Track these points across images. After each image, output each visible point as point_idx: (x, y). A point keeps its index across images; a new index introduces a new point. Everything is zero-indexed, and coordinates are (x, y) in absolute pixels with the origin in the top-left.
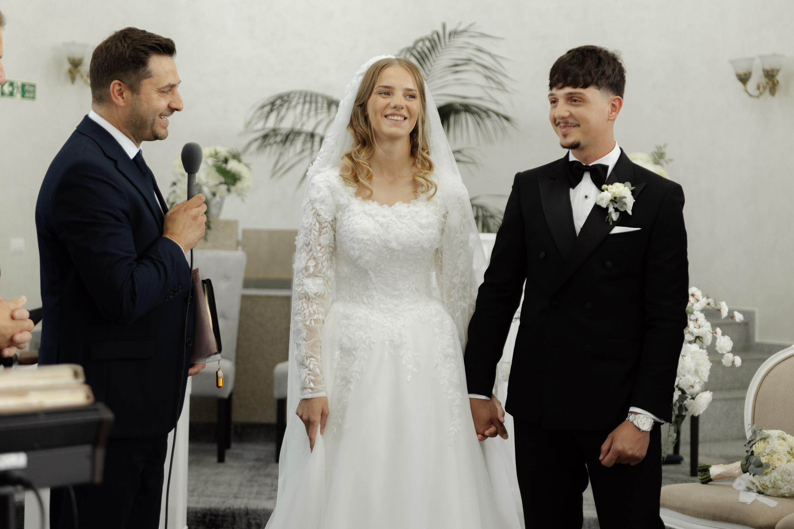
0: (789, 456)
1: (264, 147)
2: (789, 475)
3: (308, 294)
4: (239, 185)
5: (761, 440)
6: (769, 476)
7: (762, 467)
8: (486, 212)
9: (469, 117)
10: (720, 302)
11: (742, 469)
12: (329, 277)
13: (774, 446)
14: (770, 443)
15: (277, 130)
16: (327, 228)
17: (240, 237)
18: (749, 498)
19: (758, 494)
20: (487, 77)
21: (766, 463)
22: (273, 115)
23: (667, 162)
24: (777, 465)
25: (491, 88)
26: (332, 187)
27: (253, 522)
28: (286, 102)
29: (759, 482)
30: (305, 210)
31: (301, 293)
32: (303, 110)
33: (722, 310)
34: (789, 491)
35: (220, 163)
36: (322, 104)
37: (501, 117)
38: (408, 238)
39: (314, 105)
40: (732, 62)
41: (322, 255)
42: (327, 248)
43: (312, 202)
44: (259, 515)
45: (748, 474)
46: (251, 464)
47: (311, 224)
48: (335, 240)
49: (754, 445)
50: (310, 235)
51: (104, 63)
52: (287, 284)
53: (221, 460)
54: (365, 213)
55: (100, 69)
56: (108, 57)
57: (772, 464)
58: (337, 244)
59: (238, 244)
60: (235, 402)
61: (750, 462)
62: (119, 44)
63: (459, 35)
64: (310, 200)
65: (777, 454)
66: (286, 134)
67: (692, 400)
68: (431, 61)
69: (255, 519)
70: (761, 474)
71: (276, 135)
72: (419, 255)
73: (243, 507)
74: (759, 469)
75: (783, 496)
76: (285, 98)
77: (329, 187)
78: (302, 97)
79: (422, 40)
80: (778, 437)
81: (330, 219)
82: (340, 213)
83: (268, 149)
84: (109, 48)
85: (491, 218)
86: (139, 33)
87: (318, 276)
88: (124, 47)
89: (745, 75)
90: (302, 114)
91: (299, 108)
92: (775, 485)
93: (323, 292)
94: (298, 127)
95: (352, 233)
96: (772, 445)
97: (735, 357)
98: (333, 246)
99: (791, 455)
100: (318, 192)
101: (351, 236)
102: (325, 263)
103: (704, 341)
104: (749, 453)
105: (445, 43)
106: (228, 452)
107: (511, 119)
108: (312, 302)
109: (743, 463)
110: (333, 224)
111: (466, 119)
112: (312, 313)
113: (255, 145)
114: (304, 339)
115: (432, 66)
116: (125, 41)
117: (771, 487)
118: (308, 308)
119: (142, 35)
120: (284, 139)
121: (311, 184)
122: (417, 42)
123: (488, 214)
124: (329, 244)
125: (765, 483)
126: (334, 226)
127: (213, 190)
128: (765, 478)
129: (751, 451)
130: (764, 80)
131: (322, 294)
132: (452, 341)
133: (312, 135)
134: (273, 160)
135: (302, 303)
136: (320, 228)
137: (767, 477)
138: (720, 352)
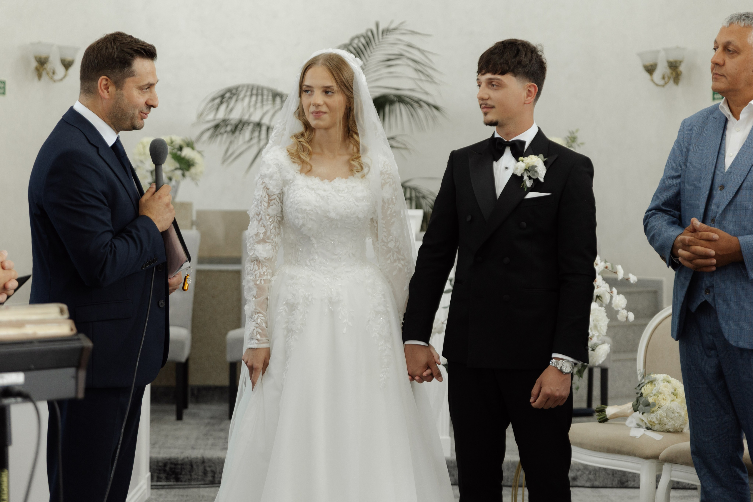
0: (673, 396)
1: (215, 136)
2: (672, 413)
3: (258, 258)
4: (193, 170)
5: (649, 383)
6: (655, 413)
7: (650, 406)
8: (419, 193)
9: (402, 106)
10: (616, 266)
11: (633, 409)
12: (277, 242)
13: (660, 388)
14: (656, 385)
15: (227, 121)
16: (275, 200)
17: (194, 218)
18: (638, 433)
19: (646, 429)
20: (417, 70)
21: (653, 402)
22: (223, 107)
23: (579, 145)
24: (662, 404)
25: (421, 80)
26: (280, 165)
27: (208, 469)
28: (234, 94)
29: (648, 419)
30: (257, 184)
31: (252, 257)
32: (250, 102)
33: (618, 273)
34: (673, 426)
35: (175, 151)
36: (268, 96)
37: (431, 105)
38: (345, 209)
39: (260, 97)
40: (640, 55)
41: (270, 223)
42: (276, 217)
43: (263, 177)
44: (214, 463)
45: (638, 412)
46: (206, 421)
47: (262, 196)
48: (282, 211)
49: (642, 388)
50: (261, 206)
51: (95, 60)
52: (238, 261)
53: (179, 417)
54: (308, 187)
55: (90, 65)
56: (99, 56)
57: (658, 403)
58: (284, 215)
59: (193, 223)
60: (192, 367)
61: (639, 403)
62: (109, 46)
63: (391, 33)
64: (261, 176)
65: (662, 394)
66: (235, 124)
67: (592, 352)
68: (367, 56)
69: (210, 466)
70: (649, 412)
71: (227, 126)
72: (355, 224)
73: (199, 456)
74: (647, 408)
75: (668, 431)
76: (234, 91)
77: (277, 165)
78: (249, 90)
79: (358, 37)
80: (663, 380)
81: (277, 192)
82: (287, 187)
83: (219, 138)
84: (101, 48)
85: (423, 199)
86: (127, 37)
87: (267, 242)
88: (113, 48)
89: (651, 66)
90: (249, 106)
91: (247, 100)
92: (661, 421)
93: (271, 257)
94: (246, 118)
95: (297, 204)
96: (658, 387)
97: (628, 313)
98: (281, 216)
99: (674, 395)
100: (268, 169)
101: (296, 207)
102: (273, 231)
103: (603, 301)
104: (639, 395)
105: (379, 40)
106: (185, 411)
107: (440, 109)
108: (262, 264)
109: (634, 404)
110: (281, 197)
111: (400, 109)
112: (262, 274)
113: (208, 134)
114: (254, 296)
115: (367, 61)
116: (115, 43)
117: (658, 423)
118: (259, 269)
119: (129, 39)
120: (233, 129)
121: (262, 162)
122: (353, 39)
123: (421, 195)
124: (277, 214)
125: (652, 420)
126: (282, 199)
127: (169, 175)
128: (652, 415)
129: (640, 393)
130: (668, 71)
131: (271, 258)
132: (383, 299)
133: (259, 125)
134: (224, 148)
135: (254, 265)
136: (269, 200)
137: (654, 415)
138: (616, 309)
